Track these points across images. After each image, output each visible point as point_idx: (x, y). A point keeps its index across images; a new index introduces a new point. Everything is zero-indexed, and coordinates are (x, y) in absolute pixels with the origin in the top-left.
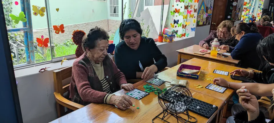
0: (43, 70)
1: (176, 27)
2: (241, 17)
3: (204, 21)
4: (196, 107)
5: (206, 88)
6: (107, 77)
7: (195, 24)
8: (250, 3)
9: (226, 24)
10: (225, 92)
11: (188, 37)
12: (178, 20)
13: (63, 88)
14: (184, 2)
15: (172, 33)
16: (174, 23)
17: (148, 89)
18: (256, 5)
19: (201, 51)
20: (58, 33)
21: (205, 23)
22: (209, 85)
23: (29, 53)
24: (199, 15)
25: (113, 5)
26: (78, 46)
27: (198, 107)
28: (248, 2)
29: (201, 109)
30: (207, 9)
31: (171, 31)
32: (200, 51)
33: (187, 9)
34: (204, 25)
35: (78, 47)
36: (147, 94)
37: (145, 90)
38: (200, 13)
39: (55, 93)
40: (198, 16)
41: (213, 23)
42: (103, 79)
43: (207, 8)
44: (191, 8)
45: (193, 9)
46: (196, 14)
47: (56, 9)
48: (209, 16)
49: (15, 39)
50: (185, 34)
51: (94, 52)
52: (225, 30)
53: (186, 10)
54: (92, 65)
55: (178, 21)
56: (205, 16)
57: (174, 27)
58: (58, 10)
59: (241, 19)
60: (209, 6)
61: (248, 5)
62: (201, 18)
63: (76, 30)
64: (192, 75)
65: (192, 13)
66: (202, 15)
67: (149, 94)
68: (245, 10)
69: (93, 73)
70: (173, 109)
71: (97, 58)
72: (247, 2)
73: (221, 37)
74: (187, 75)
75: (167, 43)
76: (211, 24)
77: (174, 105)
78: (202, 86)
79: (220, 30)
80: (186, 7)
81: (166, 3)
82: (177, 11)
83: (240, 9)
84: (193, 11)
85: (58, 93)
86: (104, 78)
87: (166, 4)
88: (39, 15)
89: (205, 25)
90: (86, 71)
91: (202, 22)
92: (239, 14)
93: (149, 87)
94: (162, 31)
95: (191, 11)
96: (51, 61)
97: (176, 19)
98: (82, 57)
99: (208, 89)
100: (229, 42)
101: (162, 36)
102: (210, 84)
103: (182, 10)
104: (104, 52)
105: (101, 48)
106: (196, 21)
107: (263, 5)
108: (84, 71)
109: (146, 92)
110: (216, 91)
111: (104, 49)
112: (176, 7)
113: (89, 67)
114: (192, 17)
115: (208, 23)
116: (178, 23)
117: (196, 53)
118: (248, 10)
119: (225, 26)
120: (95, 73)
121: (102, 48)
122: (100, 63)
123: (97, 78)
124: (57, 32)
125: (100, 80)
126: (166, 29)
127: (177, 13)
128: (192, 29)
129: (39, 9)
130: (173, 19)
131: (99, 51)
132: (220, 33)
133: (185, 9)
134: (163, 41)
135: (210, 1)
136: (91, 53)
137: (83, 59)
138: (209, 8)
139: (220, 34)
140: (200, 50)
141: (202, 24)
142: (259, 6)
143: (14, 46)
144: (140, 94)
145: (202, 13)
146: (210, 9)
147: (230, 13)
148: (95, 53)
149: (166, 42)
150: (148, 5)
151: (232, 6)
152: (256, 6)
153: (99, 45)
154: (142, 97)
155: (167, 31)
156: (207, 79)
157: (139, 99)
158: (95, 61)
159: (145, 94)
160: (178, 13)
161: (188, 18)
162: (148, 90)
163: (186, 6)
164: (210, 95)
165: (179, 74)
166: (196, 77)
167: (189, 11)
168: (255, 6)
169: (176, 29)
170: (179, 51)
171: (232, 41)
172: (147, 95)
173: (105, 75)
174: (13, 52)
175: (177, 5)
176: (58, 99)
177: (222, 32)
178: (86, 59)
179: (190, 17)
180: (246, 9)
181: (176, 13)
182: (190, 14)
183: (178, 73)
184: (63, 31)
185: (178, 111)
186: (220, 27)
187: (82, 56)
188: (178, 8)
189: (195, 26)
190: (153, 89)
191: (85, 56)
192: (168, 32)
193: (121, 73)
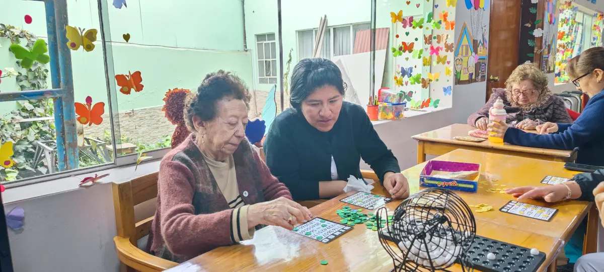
0: (90, 183)
1: (407, 83)
2: (554, 66)
3: (470, 72)
4: (483, 255)
5: (500, 210)
6: (246, 194)
7: (451, 78)
8: (571, 35)
9: (528, 71)
10: (555, 219)
11: (436, 107)
12: (411, 69)
13: (137, 225)
14: (421, 27)
15: (398, 97)
16: (403, 75)
17: (349, 216)
18: (584, 42)
19: (475, 135)
20: (128, 92)
21: (474, 77)
22: (508, 204)
23: (65, 150)
24: (459, 57)
25: (264, 60)
26: (176, 125)
27: (490, 256)
28: (567, 32)
29: (499, 261)
30: (475, 45)
31: (395, 94)
32: (471, 135)
33: (430, 43)
34: (470, 81)
35: (177, 127)
36: (347, 228)
37: (341, 221)
38: (460, 53)
39: (116, 239)
40: (458, 61)
41: (491, 77)
42: (235, 201)
43: (475, 42)
44: (438, 42)
45: (442, 45)
46: (450, 56)
47: (124, 35)
48: (481, 61)
49: (50, 136)
50: (429, 101)
51: (213, 129)
52: (526, 85)
53: (429, 46)
54: (206, 164)
55: (411, 71)
56: (472, 60)
57: (402, 85)
58: (127, 37)
59: (554, 69)
60: (479, 38)
61: (567, 37)
62: (465, 65)
63: (172, 90)
64: (459, 182)
65: (442, 53)
66: (465, 59)
67: (352, 228)
68: (561, 49)
69: (211, 183)
70: (421, 255)
71: (220, 146)
72: (564, 32)
73: (517, 104)
74: (447, 184)
75: (389, 121)
76: (489, 80)
77: (425, 243)
78: (490, 207)
79: (514, 88)
80: (428, 40)
81: (379, 46)
82: (407, 48)
83: (549, 46)
84: (444, 49)
85: (124, 237)
86: (238, 197)
87: (380, 49)
88: (81, 47)
89: (475, 81)
90: (189, 179)
91: (467, 73)
92: (550, 59)
93: (352, 213)
94: (376, 94)
95: (438, 49)
96: (113, 164)
97: (406, 67)
98: (183, 145)
99: (507, 212)
100: (540, 112)
101: (376, 106)
102: (511, 202)
103: (419, 46)
104: (237, 131)
105: (230, 119)
106: (452, 73)
107: (600, 39)
108: (184, 180)
109: (345, 224)
110: (530, 216)
111: (237, 123)
112: (403, 38)
113: (199, 169)
114: (444, 63)
115: (480, 77)
116: (411, 75)
117: (461, 138)
118: (568, 51)
119: (524, 77)
120: (215, 185)
121: (234, 120)
122: (228, 159)
123: (221, 196)
124: (126, 89)
125: (228, 202)
126: (383, 90)
127: (407, 51)
128: (445, 90)
129: (82, 33)
130: (399, 66)
131: (225, 128)
132: (516, 94)
133: (426, 43)
134: (379, 117)
135: (480, 27)
136: (204, 132)
137: (186, 151)
138: (480, 42)
139: (515, 97)
140: (470, 132)
141: (467, 79)
142: (594, 42)
143: (47, 150)
144: (328, 230)
145: (464, 54)
146: (483, 44)
147: (530, 55)
148: (215, 133)
149: (386, 119)
150: (341, 53)
151: (533, 38)
152: (584, 44)
153: (226, 111)
154: (334, 237)
155: (385, 94)
156: (501, 192)
157: (328, 240)
158: (214, 154)
159: (343, 229)
160: (410, 51)
161: (434, 63)
162: (349, 218)
163: (427, 36)
164: (516, 227)
165: (426, 181)
166: (472, 186)
167: (435, 48)
168: (582, 42)
169: (406, 89)
170: (419, 136)
171: (545, 110)
172: (347, 231)
173: (241, 189)
174: (45, 164)
175: (407, 34)
176: (121, 250)
177: (519, 91)
178: (192, 151)
179: (438, 63)
180: (564, 47)
181: (404, 52)
182: (437, 54)
183: (422, 180)
184: (139, 88)
185: (436, 260)
186: (514, 81)
187: (183, 143)
188: (408, 40)
189: (451, 83)
190: (361, 218)
191: (190, 142)
192: (390, 95)
193: (280, 186)
